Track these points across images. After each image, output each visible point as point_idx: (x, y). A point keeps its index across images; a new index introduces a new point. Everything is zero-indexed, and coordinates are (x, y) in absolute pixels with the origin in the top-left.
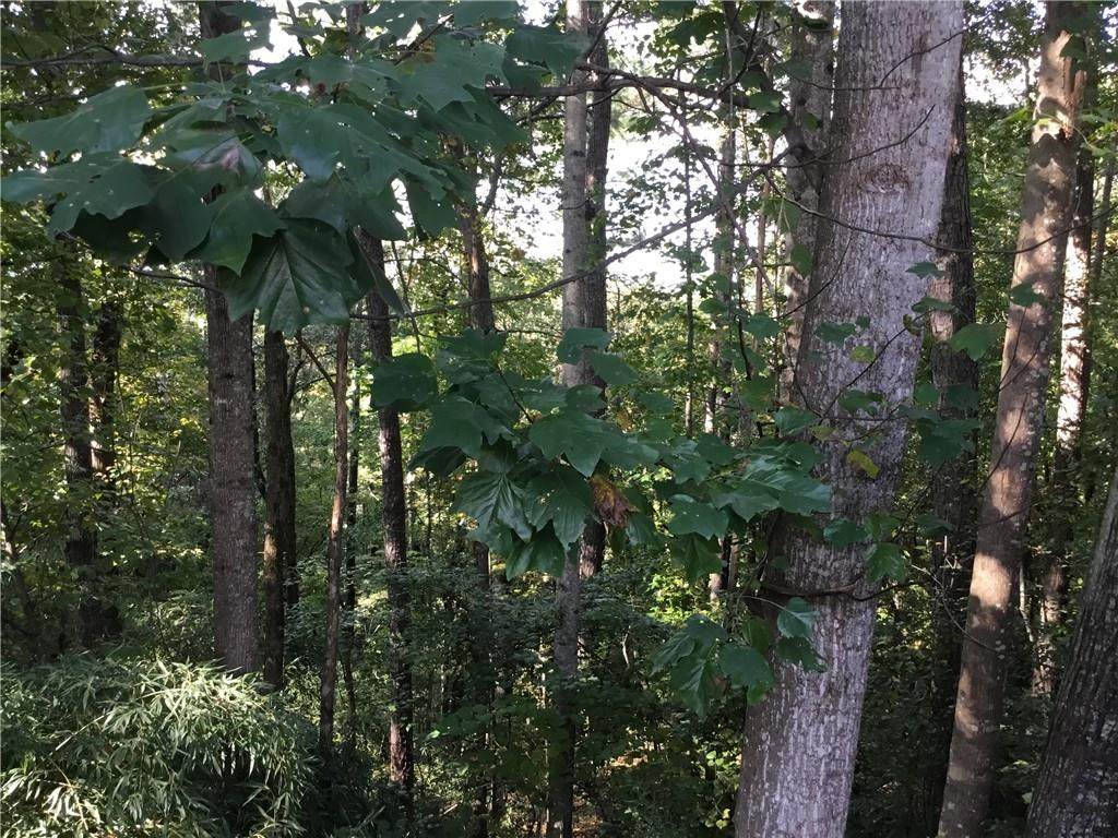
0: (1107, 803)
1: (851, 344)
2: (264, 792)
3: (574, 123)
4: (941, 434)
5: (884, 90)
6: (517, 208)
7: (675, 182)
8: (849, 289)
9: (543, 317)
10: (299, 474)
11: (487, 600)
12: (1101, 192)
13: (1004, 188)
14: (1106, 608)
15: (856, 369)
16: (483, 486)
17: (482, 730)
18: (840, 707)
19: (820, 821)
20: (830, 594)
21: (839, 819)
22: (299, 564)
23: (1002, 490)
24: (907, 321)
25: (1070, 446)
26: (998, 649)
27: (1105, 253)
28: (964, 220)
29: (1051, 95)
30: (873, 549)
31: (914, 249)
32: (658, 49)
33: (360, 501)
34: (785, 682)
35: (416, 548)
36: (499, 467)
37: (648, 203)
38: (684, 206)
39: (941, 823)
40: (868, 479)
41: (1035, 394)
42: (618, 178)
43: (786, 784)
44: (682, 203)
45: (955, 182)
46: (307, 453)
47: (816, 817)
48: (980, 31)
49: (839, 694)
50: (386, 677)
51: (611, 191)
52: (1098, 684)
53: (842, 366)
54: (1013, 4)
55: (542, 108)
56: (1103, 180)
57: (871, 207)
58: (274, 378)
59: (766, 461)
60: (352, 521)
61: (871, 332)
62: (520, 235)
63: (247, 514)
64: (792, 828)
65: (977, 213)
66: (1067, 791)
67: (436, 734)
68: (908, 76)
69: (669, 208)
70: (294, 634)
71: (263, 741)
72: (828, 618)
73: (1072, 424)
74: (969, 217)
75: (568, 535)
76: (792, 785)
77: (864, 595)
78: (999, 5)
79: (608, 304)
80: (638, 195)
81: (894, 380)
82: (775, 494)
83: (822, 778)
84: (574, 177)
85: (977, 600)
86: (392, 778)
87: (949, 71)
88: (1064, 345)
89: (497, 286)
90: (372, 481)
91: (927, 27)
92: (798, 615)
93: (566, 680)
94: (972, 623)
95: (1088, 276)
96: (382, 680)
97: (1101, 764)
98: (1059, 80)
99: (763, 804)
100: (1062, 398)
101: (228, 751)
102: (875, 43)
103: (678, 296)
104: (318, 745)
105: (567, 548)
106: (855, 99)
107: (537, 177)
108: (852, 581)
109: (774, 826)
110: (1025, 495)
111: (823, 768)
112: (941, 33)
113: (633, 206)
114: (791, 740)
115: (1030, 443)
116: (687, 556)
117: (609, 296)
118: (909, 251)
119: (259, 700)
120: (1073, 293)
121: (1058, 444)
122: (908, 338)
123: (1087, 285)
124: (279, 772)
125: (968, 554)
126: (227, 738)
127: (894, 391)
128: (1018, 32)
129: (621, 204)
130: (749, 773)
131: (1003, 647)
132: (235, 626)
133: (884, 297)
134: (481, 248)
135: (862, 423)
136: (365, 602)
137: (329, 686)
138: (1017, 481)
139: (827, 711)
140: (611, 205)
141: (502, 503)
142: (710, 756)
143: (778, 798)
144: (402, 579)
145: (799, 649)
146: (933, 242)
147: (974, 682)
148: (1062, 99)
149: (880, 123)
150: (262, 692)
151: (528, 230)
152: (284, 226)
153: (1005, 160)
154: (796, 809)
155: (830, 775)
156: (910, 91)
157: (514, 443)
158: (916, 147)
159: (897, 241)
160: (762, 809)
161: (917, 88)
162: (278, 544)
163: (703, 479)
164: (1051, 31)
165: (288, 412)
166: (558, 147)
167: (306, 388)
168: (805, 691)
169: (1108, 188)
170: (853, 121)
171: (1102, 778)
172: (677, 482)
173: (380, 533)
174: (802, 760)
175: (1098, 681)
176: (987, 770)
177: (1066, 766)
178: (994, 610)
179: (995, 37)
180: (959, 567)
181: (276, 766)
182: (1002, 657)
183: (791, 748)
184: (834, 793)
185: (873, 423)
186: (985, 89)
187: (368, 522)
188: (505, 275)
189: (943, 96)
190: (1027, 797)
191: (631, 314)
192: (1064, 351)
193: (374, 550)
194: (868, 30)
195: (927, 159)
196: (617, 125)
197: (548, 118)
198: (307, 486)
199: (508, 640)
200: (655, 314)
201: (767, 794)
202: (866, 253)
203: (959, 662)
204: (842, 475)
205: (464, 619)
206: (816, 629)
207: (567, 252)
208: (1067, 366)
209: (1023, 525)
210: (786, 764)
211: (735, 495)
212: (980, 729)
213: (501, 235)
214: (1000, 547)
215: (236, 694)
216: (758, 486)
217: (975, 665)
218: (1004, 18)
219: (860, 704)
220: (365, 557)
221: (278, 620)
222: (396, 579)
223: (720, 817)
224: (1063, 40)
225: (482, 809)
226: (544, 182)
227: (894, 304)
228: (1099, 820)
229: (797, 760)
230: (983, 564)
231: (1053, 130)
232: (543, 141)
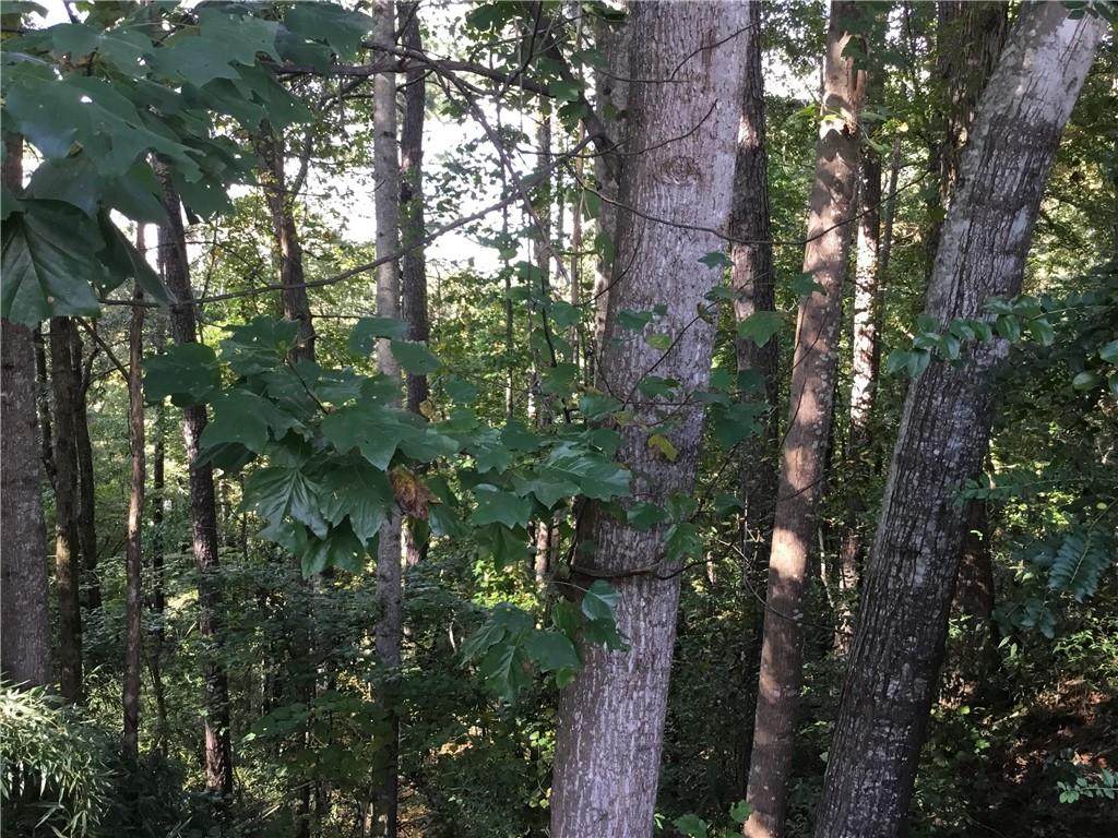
0: (893, 758)
1: (650, 332)
2: (59, 811)
3: (383, 103)
4: (732, 417)
5: (676, 83)
6: (331, 188)
7: (492, 167)
8: (649, 277)
9: (362, 302)
10: (98, 470)
11: (304, 595)
12: (889, 184)
13: (802, 180)
14: (888, 575)
15: (656, 355)
16: (275, 482)
17: (302, 729)
18: (648, 683)
19: (632, 795)
20: (636, 574)
21: (649, 792)
22: (99, 566)
23: (797, 465)
24: (701, 310)
25: (863, 422)
26: (795, 618)
27: (892, 242)
28: (763, 210)
29: (836, 93)
30: (673, 529)
31: (707, 240)
32: (470, 31)
33: (167, 496)
34: (596, 661)
35: (230, 544)
36: (292, 462)
37: (464, 187)
38: (501, 191)
39: (749, 786)
40: (669, 461)
41: (824, 377)
42: (436, 160)
43: (598, 762)
44: (498, 189)
45: (755, 174)
46: (107, 447)
47: (627, 792)
48: (778, 28)
49: (646, 669)
50: (199, 679)
51: (427, 174)
52: (883, 645)
53: (643, 352)
54: (808, 4)
55: (353, 86)
56: (890, 173)
57: (666, 197)
58: (62, 368)
59: (570, 448)
60: (158, 518)
61: (669, 320)
62: (335, 217)
63: (33, 516)
64: (605, 805)
65: (777, 203)
66: (859, 748)
67: (251, 736)
68: (699, 70)
69: (485, 192)
70: (95, 641)
71: (55, 757)
72: (635, 597)
73: (864, 402)
74: (768, 206)
75: (366, 529)
76: (604, 763)
77: (668, 573)
78: (795, 3)
79: (428, 288)
80: (454, 178)
81: (691, 365)
82: (576, 481)
83: (632, 753)
84: (385, 158)
85: (776, 571)
86: (210, 783)
87: (737, 67)
88: (857, 328)
89: (312, 269)
90: (179, 475)
91: (716, 23)
92: (601, 597)
93: (388, 672)
94: (771, 593)
95: (877, 264)
96: (195, 684)
97: (888, 722)
98: (843, 78)
99: (577, 783)
100: (855, 379)
101: (15, 770)
102: (667, 37)
103: (496, 281)
104: (120, 757)
105: (365, 544)
106: (649, 91)
107: (348, 157)
108: (657, 560)
109: (588, 804)
110: (817, 470)
111: (633, 744)
112: (729, 28)
113: (449, 190)
114: (603, 717)
115: (820, 423)
116: (494, 544)
117: (429, 280)
118: (703, 242)
119: (50, 715)
120: (864, 280)
121: (852, 421)
122: (703, 326)
123: (876, 272)
124: (74, 789)
125: (767, 527)
126: (13, 758)
127: (692, 376)
128: (813, 30)
129: (436, 187)
130: (564, 754)
131: (801, 615)
132: (25, 637)
133: (680, 286)
134: (291, 229)
135: (663, 408)
136: (176, 603)
137: (133, 694)
138: (809, 458)
139: (635, 687)
140: (428, 188)
141: (296, 500)
142: (533, 737)
143: (591, 776)
144: (210, 578)
145: (604, 629)
146: (724, 233)
147: (775, 650)
148: (845, 96)
149: (672, 116)
150: (53, 706)
151: (344, 212)
152: (21, 209)
153: (802, 153)
154: (608, 786)
155: (640, 749)
156: (700, 85)
157: (306, 437)
158: (707, 140)
159: (691, 232)
160: (576, 788)
161: (707, 82)
162: (72, 547)
163: (505, 467)
164: (837, 32)
165: (82, 405)
166: (371, 126)
167: (104, 377)
168: (614, 670)
169: (894, 180)
170: (648, 113)
171: (889, 734)
172: (480, 472)
173: (190, 529)
174: (613, 736)
175: (883, 643)
176: (790, 733)
177: (857, 726)
178: (792, 582)
179: (792, 35)
180: (762, 540)
181: (71, 783)
182: (800, 625)
183: (603, 726)
184: (643, 767)
185: (672, 407)
186: (783, 84)
187: (176, 519)
188: (318, 259)
189: (732, 91)
190: (824, 756)
191: (450, 300)
192: (856, 334)
193: (185, 547)
194: (660, 24)
195: (718, 153)
196: (432, 106)
197: (359, 96)
198: (107, 482)
199: (328, 634)
200: (476, 298)
201: (581, 772)
202: (663, 242)
203: (761, 631)
204: (645, 458)
205: (280, 616)
206: (624, 608)
207: (380, 235)
208: (859, 348)
209: (816, 499)
210: (598, 741)
211: (538, 482)
212: (782, 693)
213: (314, 217)
214: (795, 521)
215: (24, 709)
216: (562, 474)
217: (776, 634)
218: (800, 16)
219: (666, 679)
220: (175, 555)
221: (75, 626)
222: (204, 579)
223: (543, 797)
224: (845, 40)
225: (305, 808)
226: (357, 162)
227: (690, 293)
228: (887, 773)
229: (608, 737)
230: (781, 538)
231: (838, 126)
232: (355, 121)
